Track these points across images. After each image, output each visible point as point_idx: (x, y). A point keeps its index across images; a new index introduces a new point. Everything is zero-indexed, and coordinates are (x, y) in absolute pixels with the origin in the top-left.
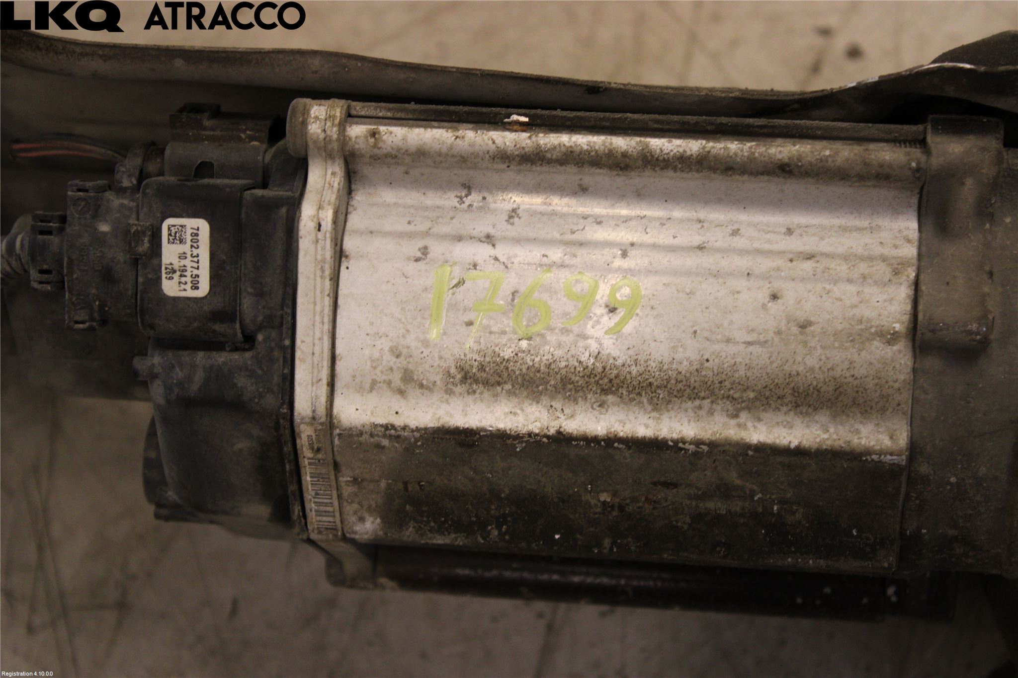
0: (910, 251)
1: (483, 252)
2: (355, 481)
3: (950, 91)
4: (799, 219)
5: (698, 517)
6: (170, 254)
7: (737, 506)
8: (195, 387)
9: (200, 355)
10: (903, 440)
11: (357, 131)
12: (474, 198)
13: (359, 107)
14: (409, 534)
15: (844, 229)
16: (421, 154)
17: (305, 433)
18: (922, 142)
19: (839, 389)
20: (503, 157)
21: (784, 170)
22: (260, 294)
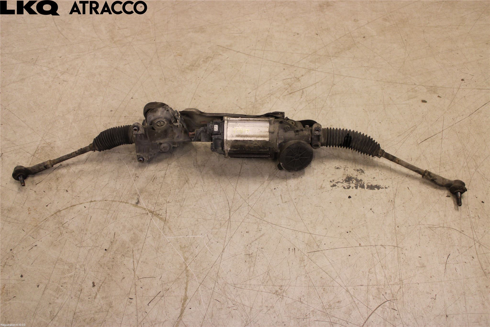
0: (269, 126)
1: (238, 127)
2: (228, 145)
3: (271, 114)
4: (261, 124)
5: (254, 147)
6: (215, 128)
7: (257, 145)
8: (216, 138)
9: (217, 136)
10: (268, 139)
11: (228, 118)
12: (237, 124)
13: (228, 117)
14: (232, 149)
15: (264, 125)
16: (233, 120)
17: (225, 141)
18: (269, 118)
19: (264, 136)
20: (239, 120)
21: (259, 120)
22: (221, 131)
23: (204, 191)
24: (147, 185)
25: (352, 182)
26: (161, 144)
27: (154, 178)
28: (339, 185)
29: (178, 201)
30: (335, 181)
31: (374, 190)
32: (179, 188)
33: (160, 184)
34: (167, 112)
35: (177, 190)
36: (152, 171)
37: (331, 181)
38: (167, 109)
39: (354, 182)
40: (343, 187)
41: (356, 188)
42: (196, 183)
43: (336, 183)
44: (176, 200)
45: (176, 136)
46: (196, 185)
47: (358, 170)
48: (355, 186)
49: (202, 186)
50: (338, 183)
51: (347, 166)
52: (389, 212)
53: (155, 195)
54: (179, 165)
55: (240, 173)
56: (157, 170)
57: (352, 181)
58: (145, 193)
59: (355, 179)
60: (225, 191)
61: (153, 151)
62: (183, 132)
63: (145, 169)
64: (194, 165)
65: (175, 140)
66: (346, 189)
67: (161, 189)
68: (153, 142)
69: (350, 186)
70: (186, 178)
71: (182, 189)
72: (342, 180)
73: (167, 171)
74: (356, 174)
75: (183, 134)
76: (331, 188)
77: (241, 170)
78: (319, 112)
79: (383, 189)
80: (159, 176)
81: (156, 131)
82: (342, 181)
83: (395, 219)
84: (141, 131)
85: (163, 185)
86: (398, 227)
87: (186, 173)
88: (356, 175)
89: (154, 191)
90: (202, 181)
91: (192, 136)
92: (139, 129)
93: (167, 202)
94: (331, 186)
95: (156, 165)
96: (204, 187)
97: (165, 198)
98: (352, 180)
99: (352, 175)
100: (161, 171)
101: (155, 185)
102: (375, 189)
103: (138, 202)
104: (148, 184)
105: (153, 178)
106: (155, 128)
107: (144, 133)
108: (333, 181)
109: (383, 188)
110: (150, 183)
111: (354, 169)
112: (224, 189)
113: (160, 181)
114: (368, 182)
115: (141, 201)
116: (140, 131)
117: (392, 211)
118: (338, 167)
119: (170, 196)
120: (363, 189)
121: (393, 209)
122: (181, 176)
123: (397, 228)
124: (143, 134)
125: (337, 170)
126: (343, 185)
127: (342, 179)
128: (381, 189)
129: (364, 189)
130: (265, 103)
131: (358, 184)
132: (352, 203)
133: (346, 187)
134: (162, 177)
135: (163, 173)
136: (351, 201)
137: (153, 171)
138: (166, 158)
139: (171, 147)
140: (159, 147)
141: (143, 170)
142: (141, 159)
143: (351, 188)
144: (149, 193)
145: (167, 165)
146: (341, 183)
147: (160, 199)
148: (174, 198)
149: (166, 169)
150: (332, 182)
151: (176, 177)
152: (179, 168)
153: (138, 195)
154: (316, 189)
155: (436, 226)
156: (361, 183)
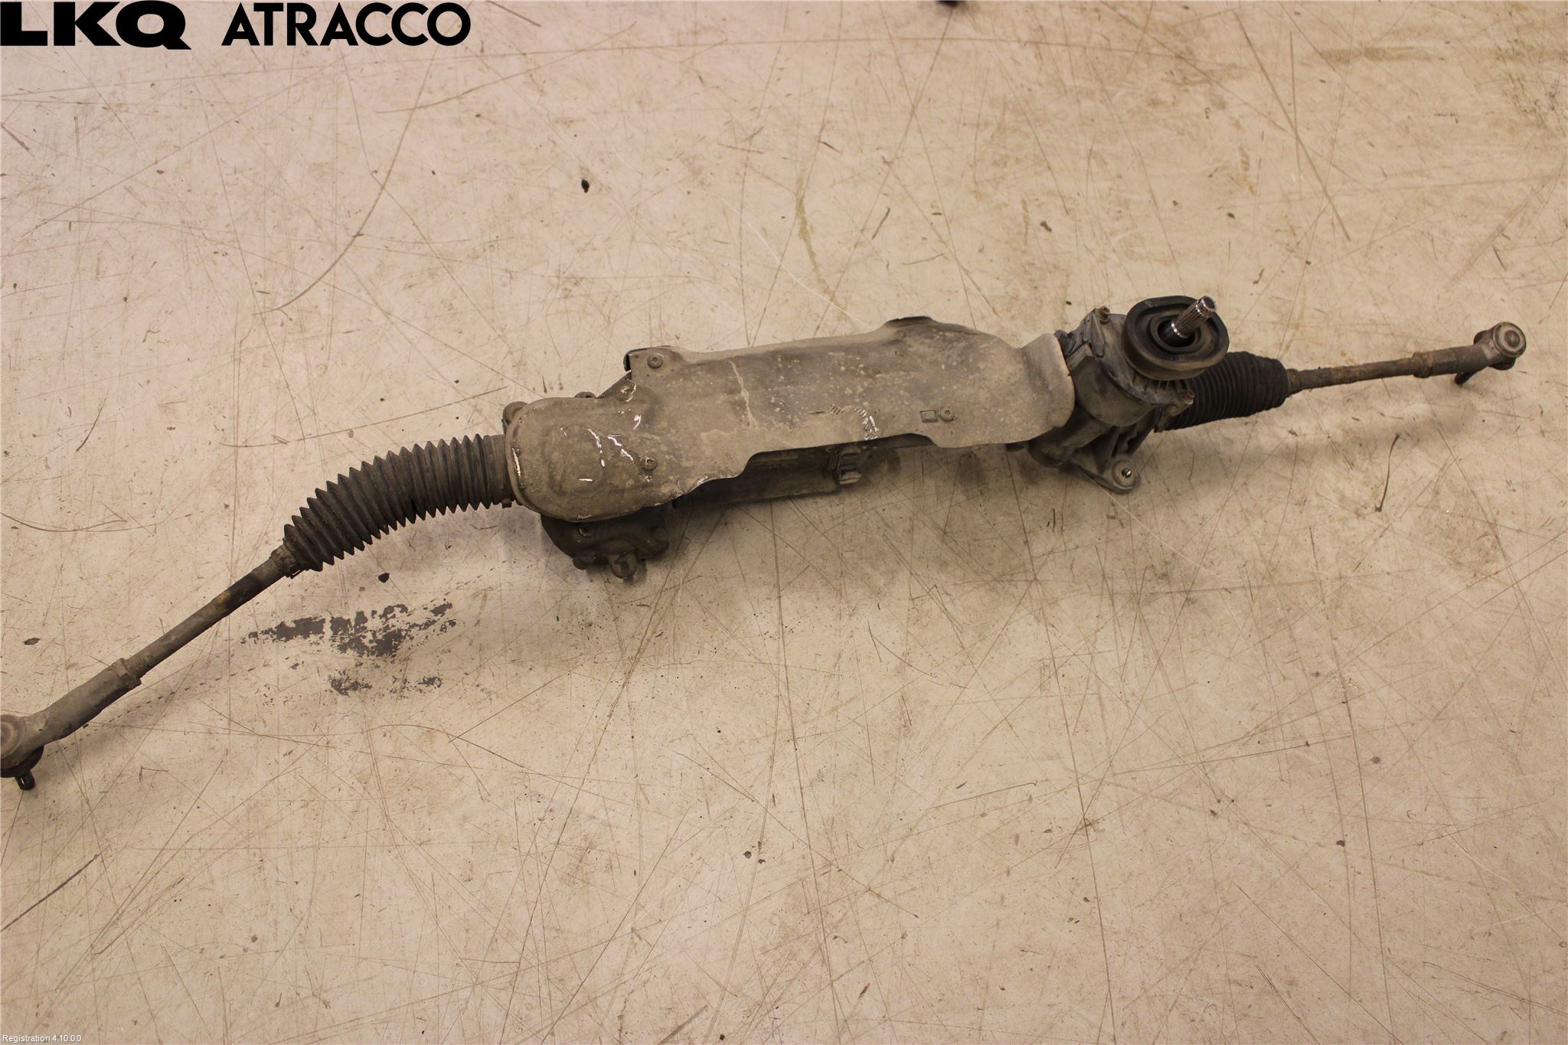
23: (873, 512)
25: (377, 634)
28: (420, 617)
30: (437, 627)
31: (298, 618)
37: (452, 623)
39: (369, 636)
40: (410, 609)
41: (361, 617)
42: (911, 532)
43: (434, 621)
46: (907, 525)
47: (355, 689)
48: (365, 620)
49: (886, 524)
50: (425, 621)
51: (395, 695)
52: (251, 550)
53: (1020, 468)
55: (780, 597)
57: (378, 641)
59: (366, 648)
60: (807, 523)
64: (947, 594)
66: (398, 606)
67: (1014, 493)
69: (384, 619)
70: (952, 545)
71: (947, 503)
72: (412, 638)
74: (362, 670)
76: (449, 599)
77: (777, 609)
78: (530, 945)
79: (264, 629)
80: (1044, 532)
82: (414, 632)
83: (234, 528)
86: (227, 506)
87: (960, 561)
88: (361, 664)
89: (1032, 482)
94: (450, 606)
95: (1075, 570)
97: (985, 464)
98: (375, 644)
99: (378, 662)
100: (1050, 553)
101: (1039, 502)
102: (295, 622)
105: (1058, 521)
108: (443, 629)
109: (266, 632)
110: (1059, 504)
111: (370, 687)
112: (811, 528)
113: (1031, 518)
114: (319, 648)
117: (243, 555)
118: (432, 687)
120: (336, 616)
121: (237, 561)
123: (231, 501)
125: (433, 674)
126: (408, 619)
127: (414, 642)
128: (274, 625)
129: (333, 618)
130: (779, 945)
131: (353, 632)
132: (377, 559)
133: (397, 611)
134: (1032, 531)
135: (1038, 549)
136: (379, 564)
137: (1071, 545)
143: (381, 612)
146: (415, 625)
147: (999, 461)
149: (1036, 564)
150: (447, 624)
154: (503, 587)
155: (101, 528)
156: (342, 639)
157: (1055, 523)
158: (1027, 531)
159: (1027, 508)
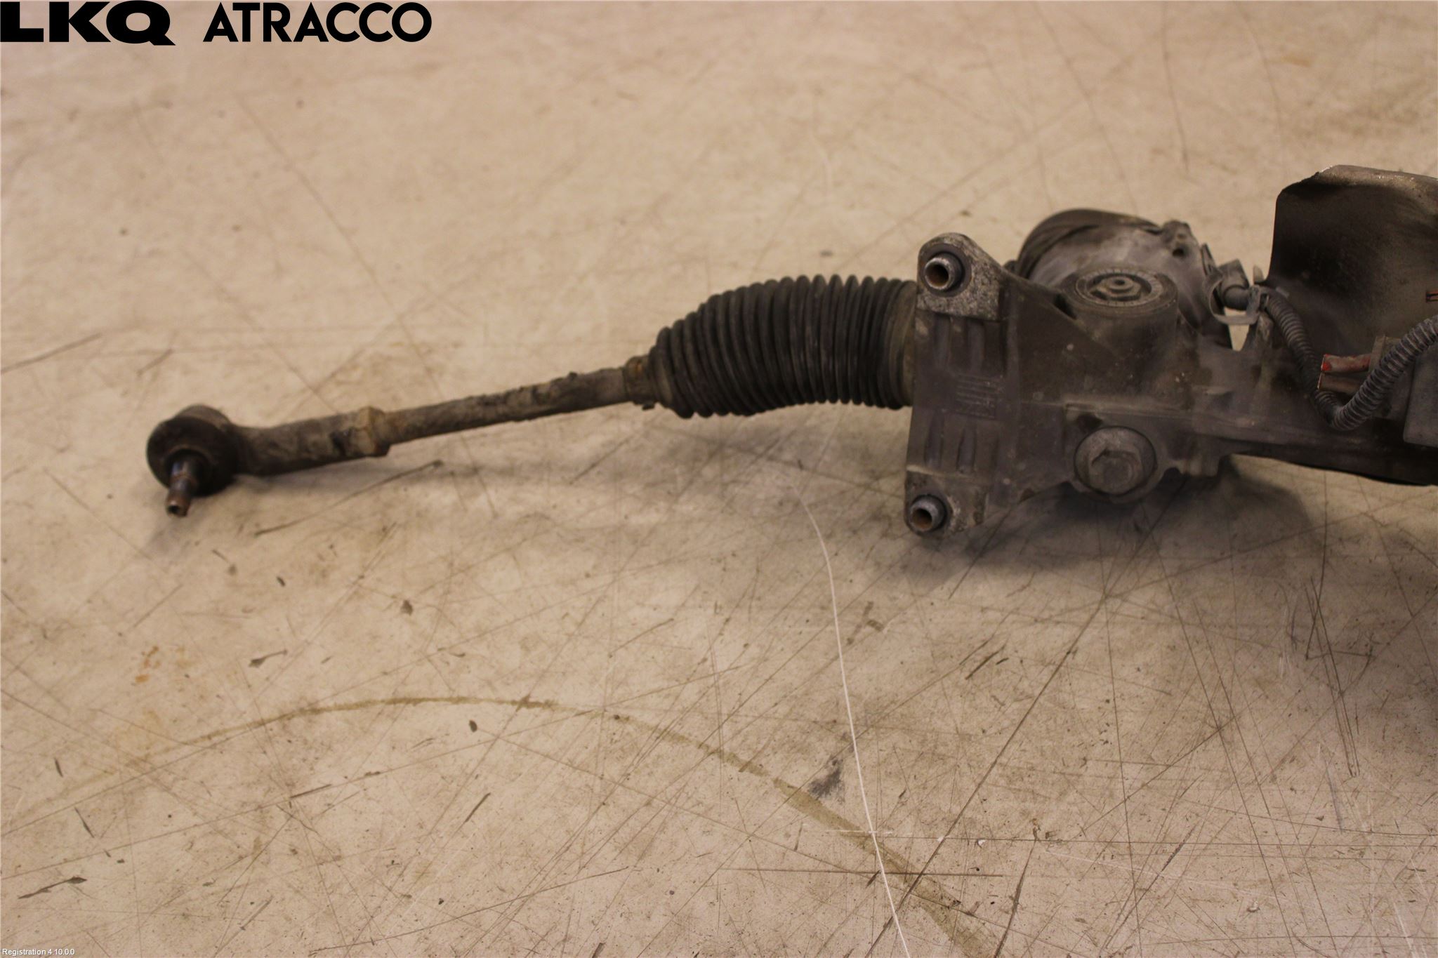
23: (1345, 824)
24: (925, 688)
26: (1090, 424)
27: (984, 652)
29: (1123, 848)
32: (1150, 762)
33: (1016, 705)
34: (1177, 260)
35: (1131, 771)
36: (983, 610)
38: (1176, 240)
42: (1289, 758)
44: (1109, 833)
45: (1214, 390)
46: (1289, 771)
49: (1334, 791)
53: (965, 769)
54: (1184, 614)
56: (1016, 611)
58: (896, 737)
61: (1022, 466)
62: (1267, 373)
63: (940, 593)
64: (1293, 639)
65: (1198, 420)
67: (1018, 736)
68: (1039, 396)
70: (1221, 706)
71: (1173, 773)
73: (1090, 634)
75: (1263, 386)
80: (1021, 654)
81: (1080, 322)
84: (974, 291)
85: (1034, 711)
87: (1226, 676)
89: (964, 737)
90: (1339, 754)
91: (1342, 387)
92: (962, 277)
93: (1041, 835)
95: (1023, 580)
96: (1345, 797)
97: (1029, 805)
100: (1043, 621)
101: (983, 700)
103: (829, 784)
104: (931, 684)
105: (980, 658)
106: (1076, 304)
107: (991, 315)
110: (948, 683)
113: (1026, 683)
115: (856, 779)
116: (965, 294)
119: (1072, 796)
122: (1184, 685)
124: (979, 321)
134: (1044, 663)
135: (1057, 637)
137: (992, 615)
138: (1100, 555)
139: (1154, 468)
140: (1069, 448)
141: (922, 590)
142: (930, 507)
144: (923, 743)
145: (1099, 596)
147: (992, 800)
148: (1097, 816)
149: (1085, 617)
151: (1148, 682)
152: (1176, 631)
153: (845, 737)
157: (987, 659)
158: (1053, 668)
159: (1017, 700)
